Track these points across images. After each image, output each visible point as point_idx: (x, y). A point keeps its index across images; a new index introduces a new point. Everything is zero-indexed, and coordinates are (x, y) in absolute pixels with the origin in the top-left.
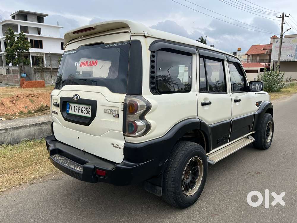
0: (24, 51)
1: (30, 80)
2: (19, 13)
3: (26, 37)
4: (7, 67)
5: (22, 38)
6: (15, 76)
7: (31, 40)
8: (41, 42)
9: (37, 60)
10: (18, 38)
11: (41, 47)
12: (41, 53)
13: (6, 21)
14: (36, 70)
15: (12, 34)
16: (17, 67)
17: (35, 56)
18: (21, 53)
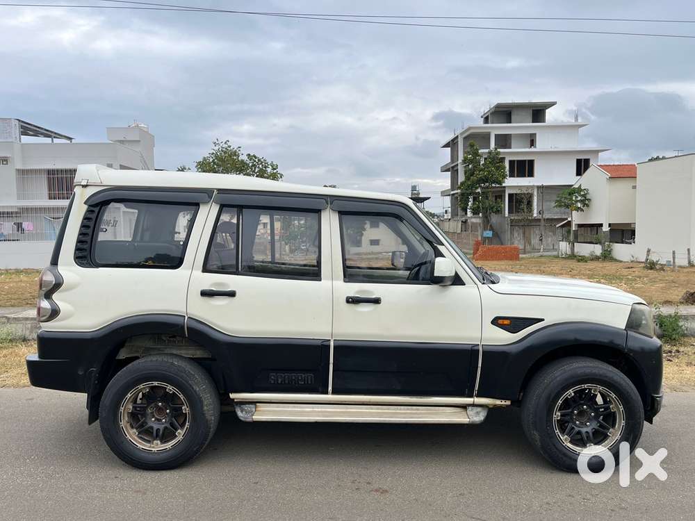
0: (494, 185)
1: (502, 244)
2: (497, 109)
3: (501, 156)
4: (464, 219)
5: (493, 159)
6: (474, 234)
7: (511, 162)
8: (531, 163)
9: (520, 201)
10: (485, 159)
11: (531, 174)
12: (528, 187)
13: (470, 128)
14: (513, 224)
15: (476, 154)
16: (479, 217)
17: (516, 194)
18: (487, 190)
